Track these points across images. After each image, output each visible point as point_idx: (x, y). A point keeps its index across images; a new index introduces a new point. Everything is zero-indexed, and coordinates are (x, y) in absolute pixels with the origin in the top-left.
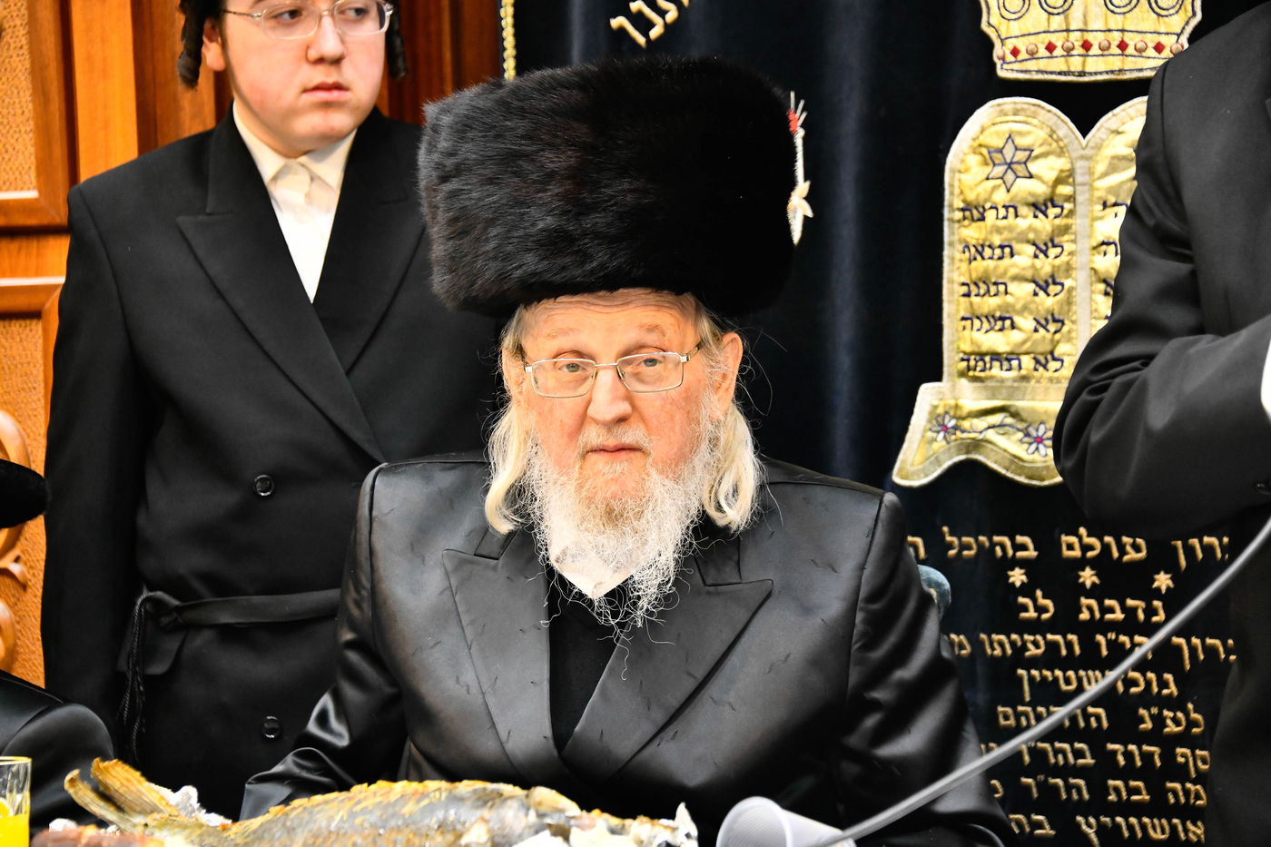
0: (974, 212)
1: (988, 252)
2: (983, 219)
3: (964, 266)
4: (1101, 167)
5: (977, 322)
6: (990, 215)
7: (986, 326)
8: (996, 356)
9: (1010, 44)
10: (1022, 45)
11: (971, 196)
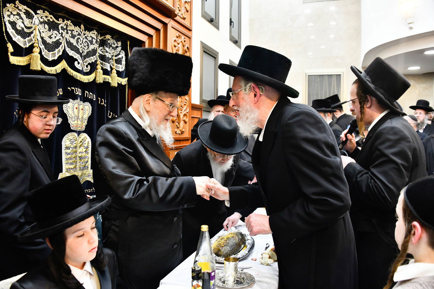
0: (67, 148)
1: (70, 154)
2: (70, 149)
3: (66, 156)
4: (79, 142)
5: (69, 164)
6: (71, 149)
7: (70, 164)
8: (71, 169)
9: (73, 125)
10: (75, 125)
11: (68, 146)
